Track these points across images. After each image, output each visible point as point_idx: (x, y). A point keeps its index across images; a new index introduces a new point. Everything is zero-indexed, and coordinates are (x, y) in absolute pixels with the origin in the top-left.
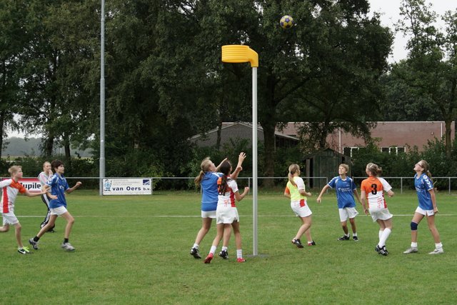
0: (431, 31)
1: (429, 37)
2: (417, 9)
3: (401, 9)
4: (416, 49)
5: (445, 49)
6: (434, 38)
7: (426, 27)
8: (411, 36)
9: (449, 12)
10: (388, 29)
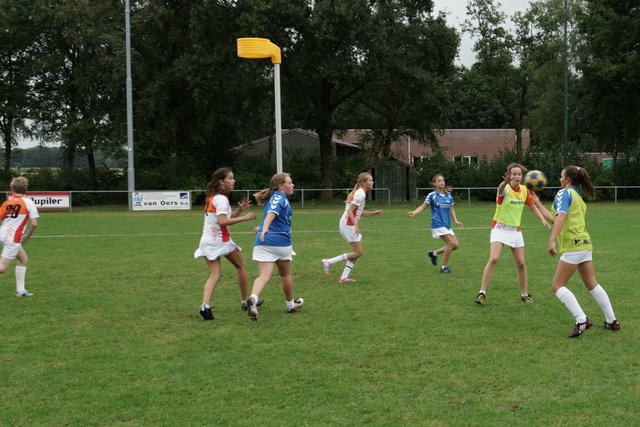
0: (499, 32)
1: (498, 39)
2: (485, 9)
3: (468, 8)
4: (484, 52)
5: (515, 52)
6: (503, 40)
7: (494, 28)
8: (478, 37)
9: (519, 13)
10: (454, 29)
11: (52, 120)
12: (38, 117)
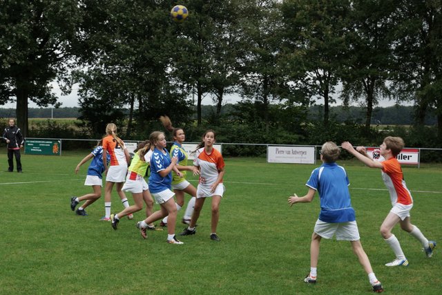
11: (408, 81)
12: (396, 78)
